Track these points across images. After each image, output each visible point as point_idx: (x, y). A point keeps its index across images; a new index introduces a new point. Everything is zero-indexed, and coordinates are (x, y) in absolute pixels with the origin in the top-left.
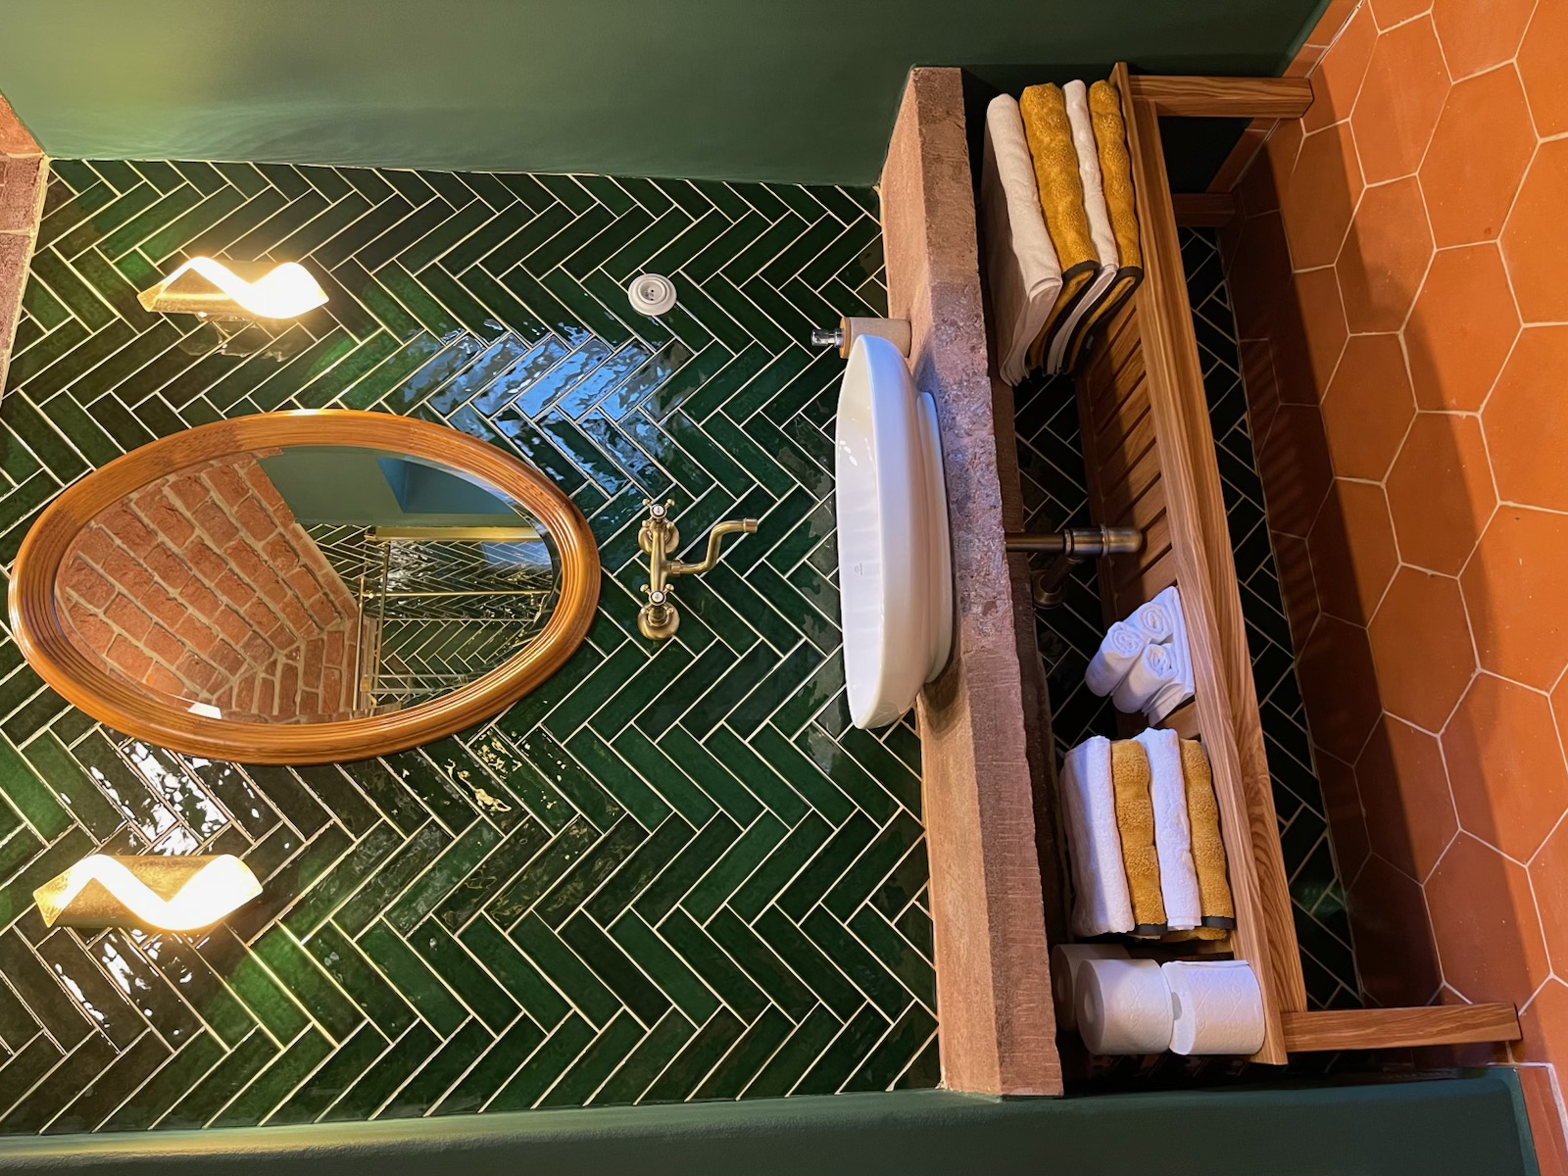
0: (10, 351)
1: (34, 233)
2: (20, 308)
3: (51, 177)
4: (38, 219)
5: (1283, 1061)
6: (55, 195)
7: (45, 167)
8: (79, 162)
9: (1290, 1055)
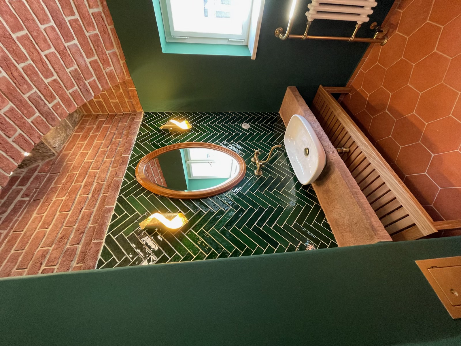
0: (136, 136)
1: (141, 121)
2: (138, 131)
3: (144, 114)
4: (142, 119)
5: (437, 231)
6: (145, 116)
7: (143, 112)
8: (149, 112)
9: (438, 230)
